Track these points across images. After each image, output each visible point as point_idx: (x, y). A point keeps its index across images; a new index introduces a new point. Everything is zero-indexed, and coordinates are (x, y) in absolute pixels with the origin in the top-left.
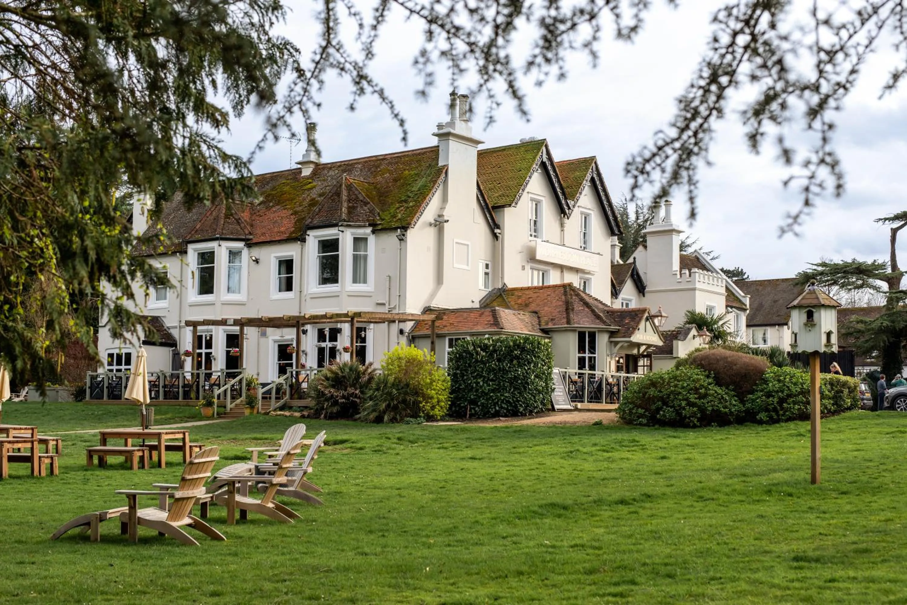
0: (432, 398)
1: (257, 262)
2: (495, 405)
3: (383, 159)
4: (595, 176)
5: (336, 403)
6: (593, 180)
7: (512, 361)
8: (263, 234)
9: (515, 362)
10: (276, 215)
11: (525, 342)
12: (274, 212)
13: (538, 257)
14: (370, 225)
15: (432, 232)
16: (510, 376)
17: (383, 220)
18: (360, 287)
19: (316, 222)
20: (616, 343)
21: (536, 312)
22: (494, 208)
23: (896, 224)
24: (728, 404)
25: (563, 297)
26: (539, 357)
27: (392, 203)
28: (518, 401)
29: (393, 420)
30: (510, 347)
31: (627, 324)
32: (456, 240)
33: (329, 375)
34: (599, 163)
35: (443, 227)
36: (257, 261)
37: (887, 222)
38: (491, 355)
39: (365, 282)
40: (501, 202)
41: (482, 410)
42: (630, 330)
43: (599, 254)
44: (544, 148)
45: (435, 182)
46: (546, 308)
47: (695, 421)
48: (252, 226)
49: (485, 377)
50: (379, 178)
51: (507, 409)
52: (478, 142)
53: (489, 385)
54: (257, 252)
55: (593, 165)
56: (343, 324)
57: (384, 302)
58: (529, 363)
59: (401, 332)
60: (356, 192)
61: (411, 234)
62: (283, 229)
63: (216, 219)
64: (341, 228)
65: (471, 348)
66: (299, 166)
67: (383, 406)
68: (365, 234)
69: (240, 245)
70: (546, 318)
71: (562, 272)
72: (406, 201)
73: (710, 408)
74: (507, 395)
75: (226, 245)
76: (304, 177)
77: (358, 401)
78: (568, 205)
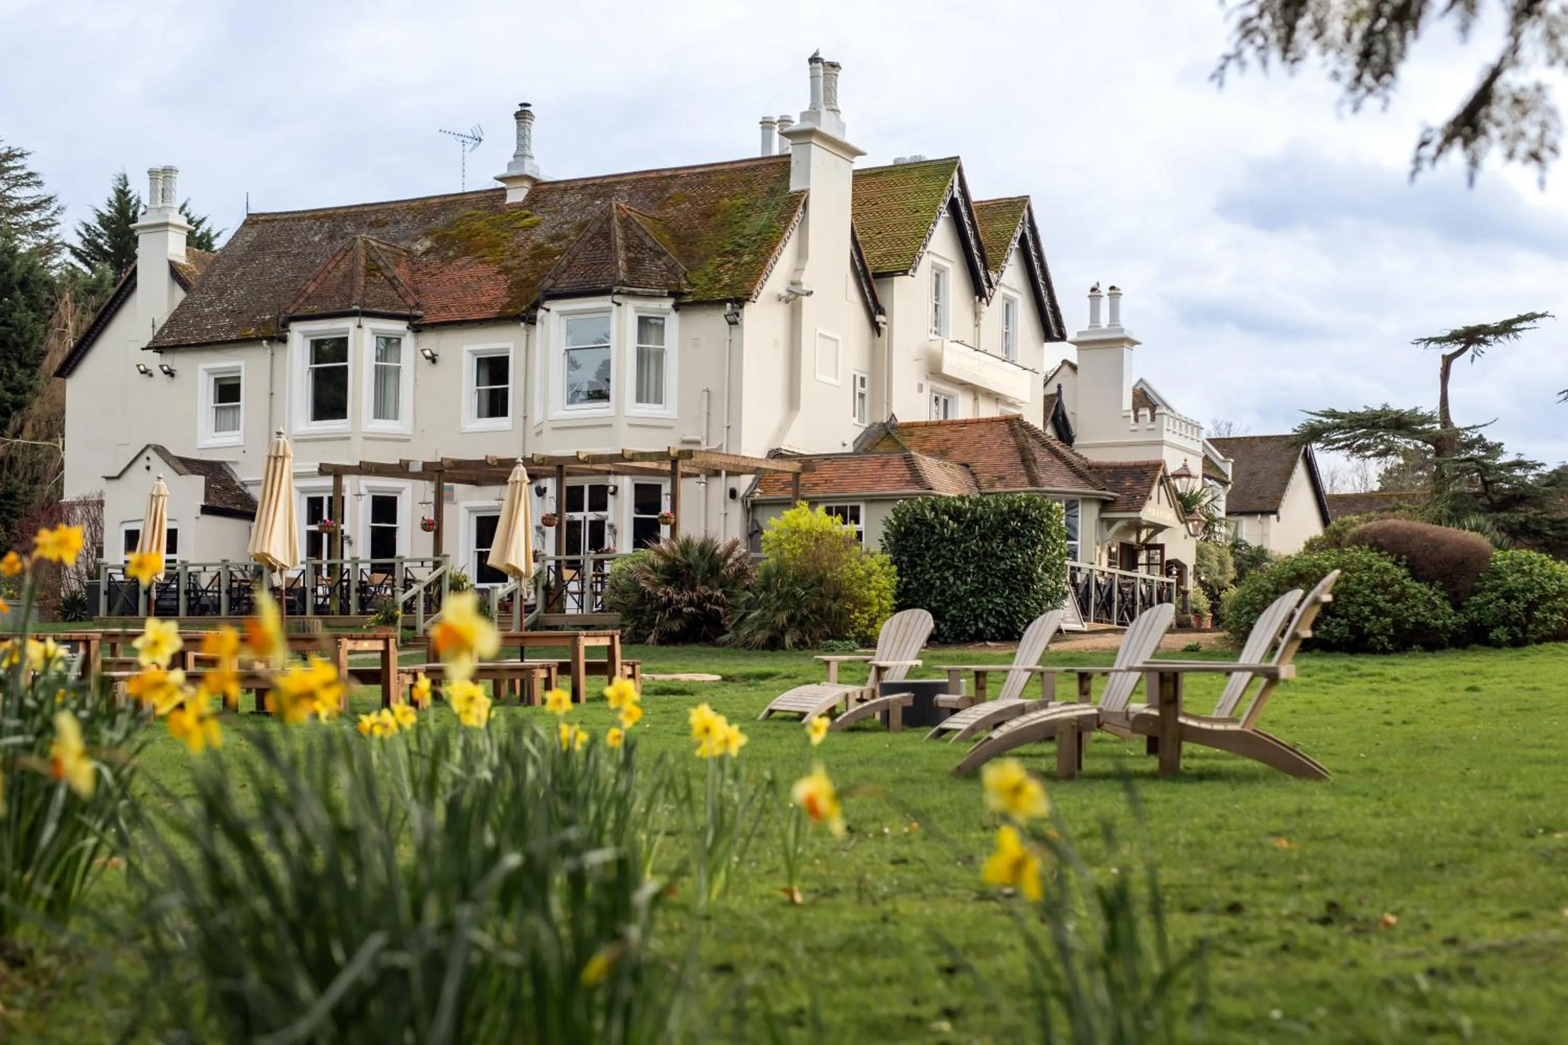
0: (869, 604)
1: (434, 361)
2: (976, 620)
3: (672, 177)
4: (1027, 231)
5: (677, 614)
6: (1023, 240)
7: (1005, 540)
8: (445, 308)
9: (1011, 541)
10: (466, 272)
11: (1027, 506)
12: (461, 268)
13: (946, 370)
14: (671, 295)
15: (780, 312)
16: (1002, 566)
17: (694, 285)
18: (649, 410)
19: (562, 286)
20: (1111, 523)
21: (967, 466)
22: (878, 276)
23: (1451, 349)
24: (1439, 611)
25: (1012, 440)
26: (1049, 533)
27: (706, 256)
28: (1016, 613)
29: (800, 645)
30: (1001, 514)
31: (1129, 488)
32: (820, 331)
33: (660, 562)
34: (1034, 208)
35: (800, 305)
36: (433, 359)
37: (1432, 344)
38: (969, 527)
39: (659, 400)
40: (887, 267)
41: (951, 628)
42: (1138, 501)
43: (1033, 371)
44: (956, 175)
45: (788, 221)
46: (983, 459)
47: (1385, 640)
48: (417, 292)
49: (957, 568)
50: (670, 210)
51: (997, 627)
52: (856, 153)
53: (965, 583)
54: (432, 341)
55: (1026, 211)
56: (619, 478)
57: (697, 438)
58: (1034, 544)
59: (733, 494)
60: (640, 233)
61: (749, 311)
62: (484, 299)
63: (349, 276)
64: (617, 298)
65: (930, 515)
66: (501, 185)
67: (782, 618)
68: (661, 311)
69: (399, 327)
70: (987, 476)
71: (976, 399)
72: (734, 253)
73: (1412, 619)
74: (998, 600)
75: (371, 324)
76: (511, 206)
77: (721, 610)
78: (988, 280)
